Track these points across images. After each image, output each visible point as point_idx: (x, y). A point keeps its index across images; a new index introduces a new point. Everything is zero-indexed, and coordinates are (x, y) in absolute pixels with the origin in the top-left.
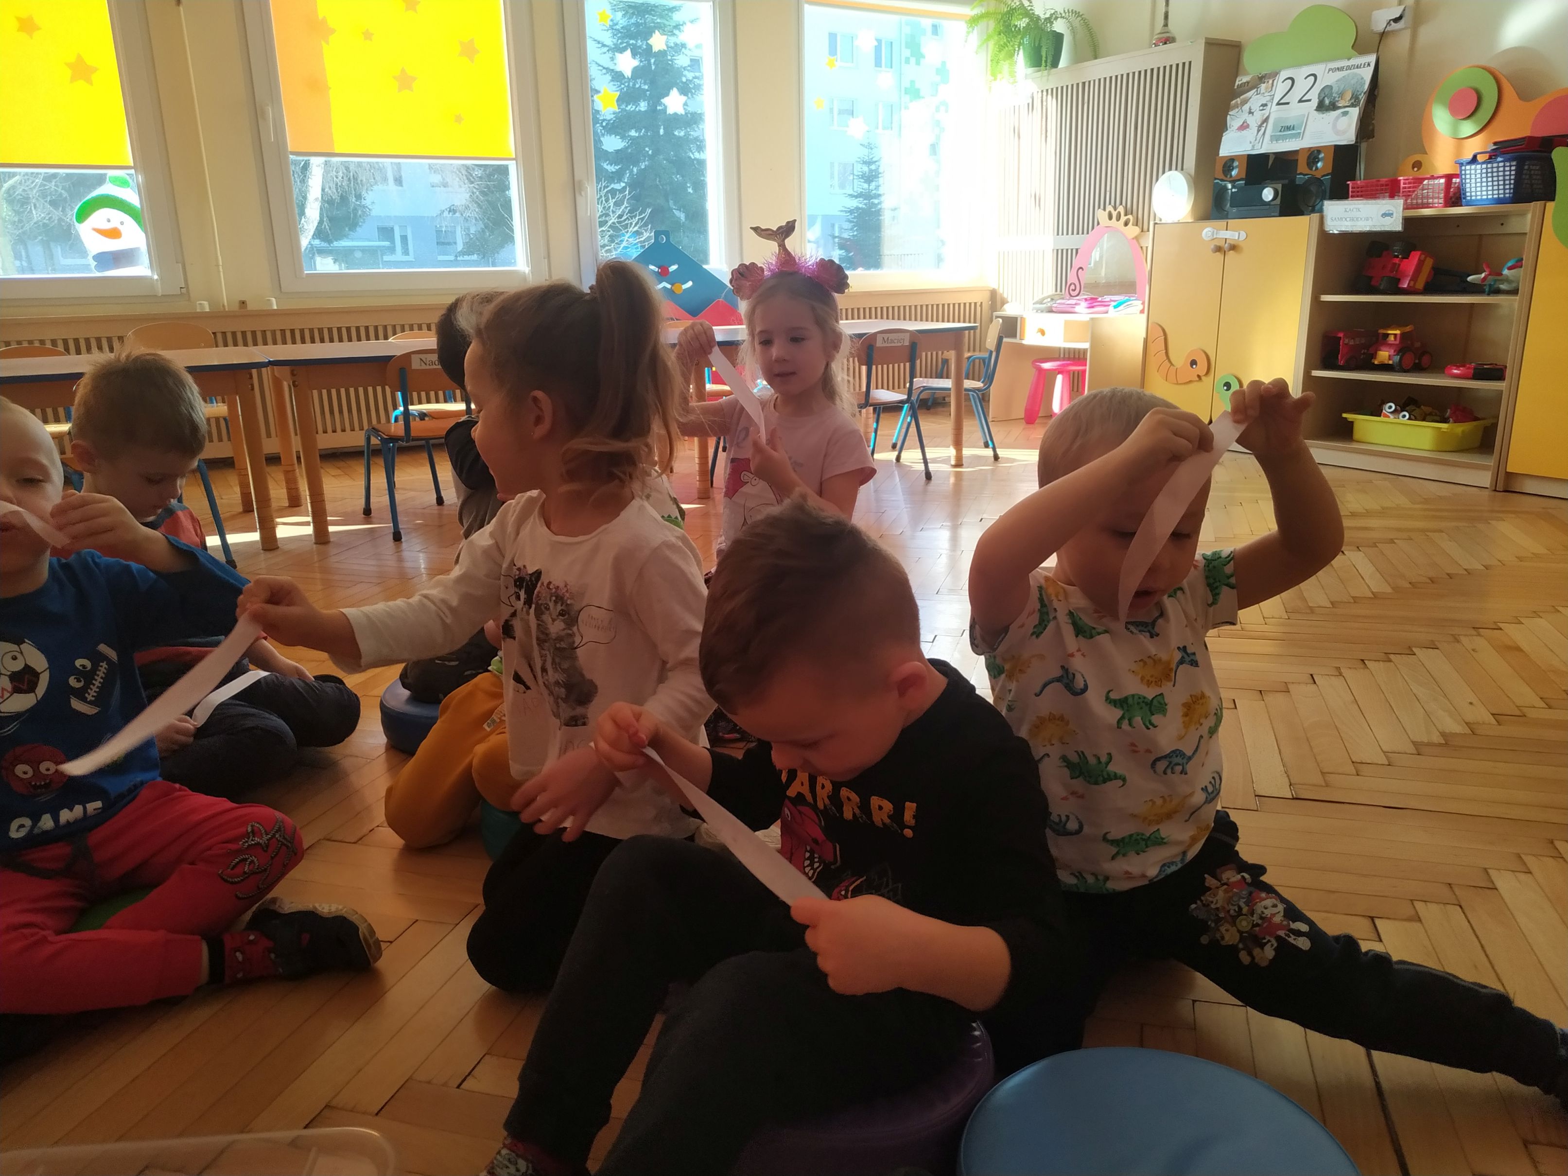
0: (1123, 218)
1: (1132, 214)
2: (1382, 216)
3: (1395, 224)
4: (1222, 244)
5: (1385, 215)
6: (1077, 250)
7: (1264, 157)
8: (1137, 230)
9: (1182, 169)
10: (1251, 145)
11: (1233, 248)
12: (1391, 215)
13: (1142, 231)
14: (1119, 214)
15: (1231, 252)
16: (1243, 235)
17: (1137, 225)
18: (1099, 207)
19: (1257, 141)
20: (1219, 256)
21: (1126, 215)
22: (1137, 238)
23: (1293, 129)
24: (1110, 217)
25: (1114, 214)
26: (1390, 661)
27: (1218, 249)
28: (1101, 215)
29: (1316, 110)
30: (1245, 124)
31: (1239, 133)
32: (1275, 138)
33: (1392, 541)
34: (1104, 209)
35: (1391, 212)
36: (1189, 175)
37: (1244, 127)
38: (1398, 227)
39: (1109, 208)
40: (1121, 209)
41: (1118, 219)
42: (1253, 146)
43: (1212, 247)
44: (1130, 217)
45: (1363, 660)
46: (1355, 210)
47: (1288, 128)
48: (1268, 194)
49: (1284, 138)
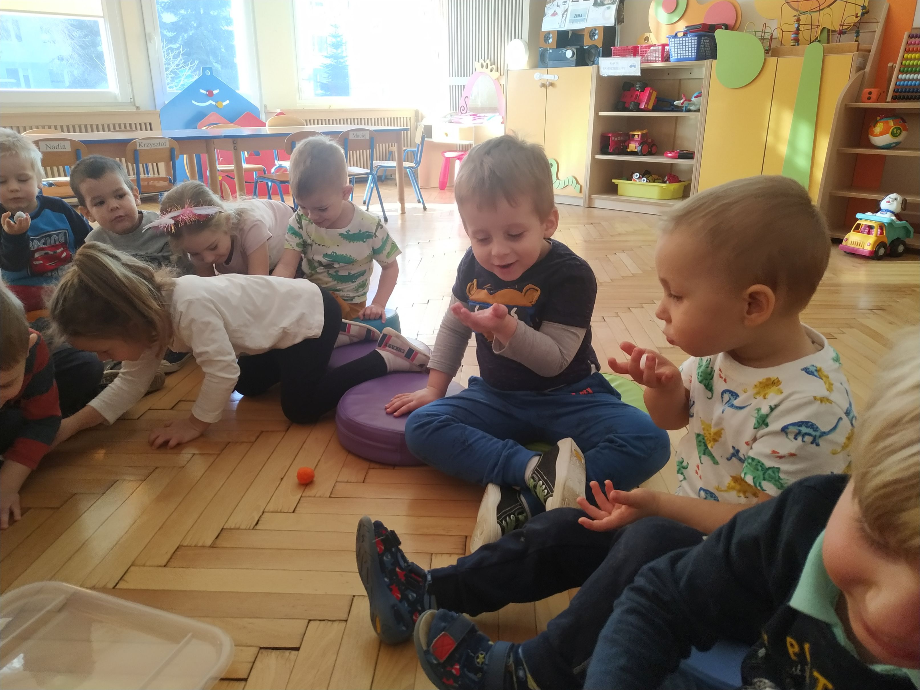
0: (490, 67)
1: (494, 64)
2: (630, 67)
3: (637, 72)
4: (545, 82)
5: (631, 66)
6: (464, 86)
7: (566, 32)
8: (498, 74)
9: (521, 38)
10: (559, 25)
11: (552, 84)
12: (634, 66)
13: (500, 75)
14: (487, 64)
15: (550, 87)
16: (556, 77)
17: (497, 71)
18: (476, 60)
19: (562, 23)
20: (544, 89)
21: (491, 65)
22: (498, 79)
23: (581, 16)
24: (482, 66)
25: (485, 64)
26: (643, 307)
27: (543, 85)
28: (477, 65)
29: (593, 5)
30: (555, 13)
31: (552, 18)
32: (572, 22)
33: (640, 247)
34: (479, 61)
35: (634, 65)
36: (526, 42)
37: (555, 14)
38: (638, 73)
39: (481, 61)
40: (488, 62)
41: (487, 67)
42: (560, 26)
43: (540, 84)
44: (493, 66)
45: (629, 308)
46: (616, 63)
47: (579, 16)
48: (569, 54)
49: (577, 21)
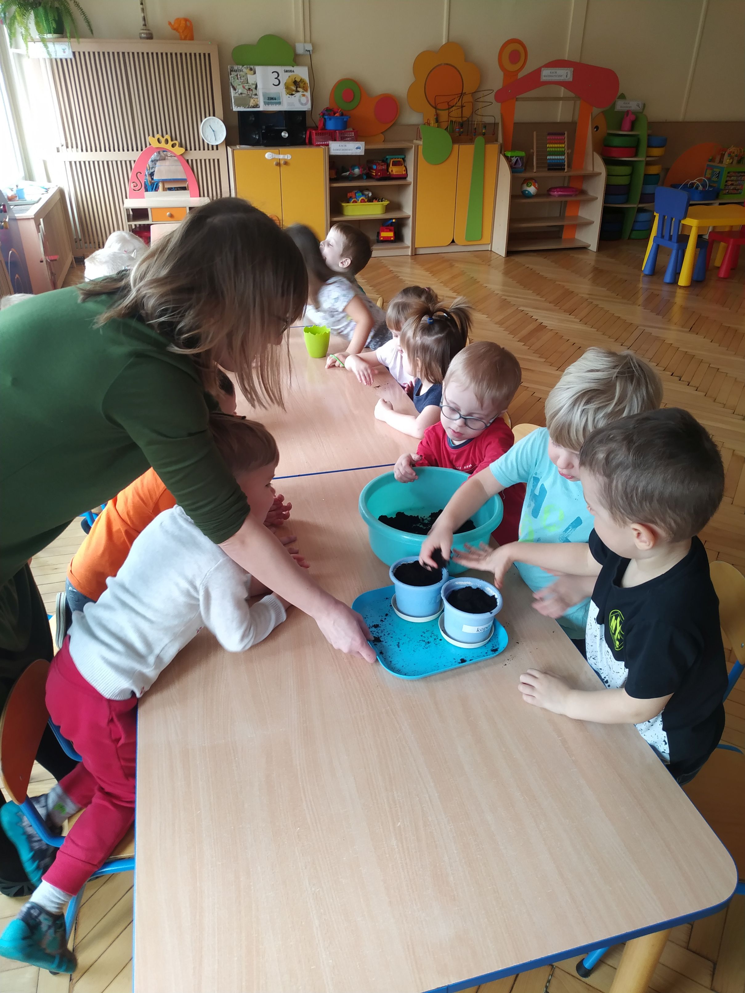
1: (176, 139)
3: (361, 152)
4: (279, 161)
5: (357, 148)
9: (216, 116)
11: (286, 163)
15: (284, 165)
16: (289, 156)
20: (278, 167)
21: (172, 140)
23: (275, 99)
35: (360, 147)
38: (363, 154)
43: (274, 164)
46: (344, 146)
47: (272, 99)
49: (272, 104)
